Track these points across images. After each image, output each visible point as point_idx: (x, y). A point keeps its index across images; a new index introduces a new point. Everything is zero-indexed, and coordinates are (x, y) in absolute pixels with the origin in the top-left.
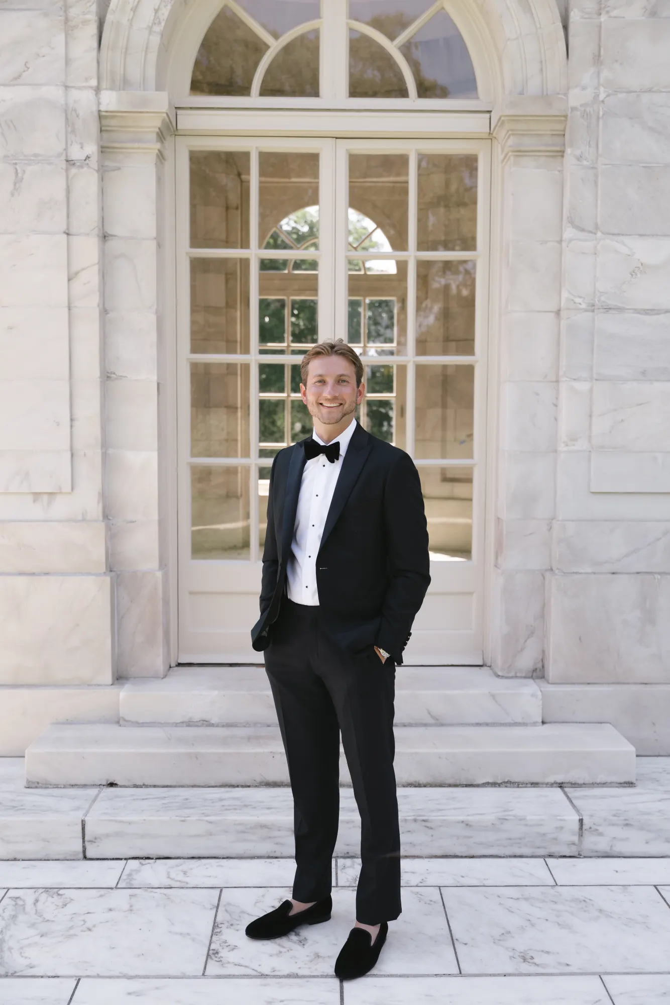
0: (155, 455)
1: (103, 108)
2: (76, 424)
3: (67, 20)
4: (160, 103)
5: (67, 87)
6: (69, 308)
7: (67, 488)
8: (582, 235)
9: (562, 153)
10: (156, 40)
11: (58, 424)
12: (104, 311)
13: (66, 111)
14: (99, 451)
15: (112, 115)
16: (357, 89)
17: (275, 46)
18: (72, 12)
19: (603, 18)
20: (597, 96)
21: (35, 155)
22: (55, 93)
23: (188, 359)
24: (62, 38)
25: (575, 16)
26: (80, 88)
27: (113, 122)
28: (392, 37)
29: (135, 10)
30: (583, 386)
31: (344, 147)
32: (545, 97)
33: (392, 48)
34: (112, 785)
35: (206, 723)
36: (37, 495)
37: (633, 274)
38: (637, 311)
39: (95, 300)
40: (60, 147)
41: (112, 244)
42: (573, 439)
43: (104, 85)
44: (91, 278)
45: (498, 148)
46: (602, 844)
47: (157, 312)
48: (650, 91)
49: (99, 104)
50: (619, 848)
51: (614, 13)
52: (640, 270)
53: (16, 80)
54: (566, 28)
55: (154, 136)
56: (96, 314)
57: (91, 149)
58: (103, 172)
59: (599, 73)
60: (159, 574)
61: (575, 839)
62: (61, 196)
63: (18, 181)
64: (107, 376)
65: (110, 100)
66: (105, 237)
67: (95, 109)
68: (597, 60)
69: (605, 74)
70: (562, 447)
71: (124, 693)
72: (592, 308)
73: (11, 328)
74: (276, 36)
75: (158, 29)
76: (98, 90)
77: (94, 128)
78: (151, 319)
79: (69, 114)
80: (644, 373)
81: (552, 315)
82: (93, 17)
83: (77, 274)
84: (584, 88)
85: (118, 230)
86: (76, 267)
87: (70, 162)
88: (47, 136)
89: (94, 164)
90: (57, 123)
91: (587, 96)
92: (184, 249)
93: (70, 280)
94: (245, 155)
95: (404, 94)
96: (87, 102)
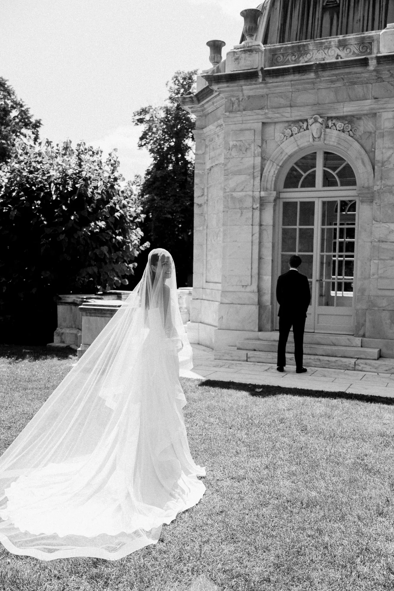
0: (270, 277)
1: (261, 196)
2: (253, 269)
3: (254, 176)
4: (274, 194)
5: (253, 191)
6: (252, 242)
7: (250, 284)
8: (377, 223)
9: (372, 202)
10: (274, 179)
11: (248, 269)
12: (260, 243)
14: (257, 276)
15: (263, 197)
16: (324, 185)
17: (304, 175)
18: (255, 174)
19: (383, 168)
20: (381, 187)
21: (246, 207)
22: (251, 193)
23: (281, 253)
24: (252, 180)
25: (376, 167)
26: (256, 192)
27: (263, 199)
28: (334, 171)
29: (269, 172)
30: (376, 261)
31: (321, 199)
32: (368, 188)
33: (334, 174)
34: (255, 350)
36: (243, 286)
38: (391, 242)
39: (258, 240)
40: (251, 205)
41: (262, 227)
42: (374, 275)
43: (262, 190)
44: (257, 235)
46: (360, 368)
50: (364, 369)
51: (385, 167)
52: (391, 232)
53: (242, 190)
54: (374, 169)
55: (273, 201)
56: (258, 244)
57: (258, 205)
58: (261, 210)
59: (382, 181)
60: (270, 306)
61: (354, 366)
62: (251, 216)
63: (242, 213)
64: (260, 258)
65: (263, 194)
66: (261, 225)
67: (259, 196)
68: (381, 179)
69: (383, 182)
70: (371, 277)
71: (260, 333)
72: (379, 241)
74: (305, 173)
75: (274, 176)
76: (260, 192)
77: (259, 201)
78: (271, 244)
79: (253, 197)
80: (392, 258)
81: (370, 243)
82: (259, 175)
84: (378, 186)
85: (264, 223)
86: (253, 233)
87: (253, 209)
88: (248, 203)
89: (258, 209)
90: (251, 200)
91: (379, 187)
92: (280, 227)
93: (252, 236)
94: (297, 202)
95: (337, 185)
96: (257, 194)
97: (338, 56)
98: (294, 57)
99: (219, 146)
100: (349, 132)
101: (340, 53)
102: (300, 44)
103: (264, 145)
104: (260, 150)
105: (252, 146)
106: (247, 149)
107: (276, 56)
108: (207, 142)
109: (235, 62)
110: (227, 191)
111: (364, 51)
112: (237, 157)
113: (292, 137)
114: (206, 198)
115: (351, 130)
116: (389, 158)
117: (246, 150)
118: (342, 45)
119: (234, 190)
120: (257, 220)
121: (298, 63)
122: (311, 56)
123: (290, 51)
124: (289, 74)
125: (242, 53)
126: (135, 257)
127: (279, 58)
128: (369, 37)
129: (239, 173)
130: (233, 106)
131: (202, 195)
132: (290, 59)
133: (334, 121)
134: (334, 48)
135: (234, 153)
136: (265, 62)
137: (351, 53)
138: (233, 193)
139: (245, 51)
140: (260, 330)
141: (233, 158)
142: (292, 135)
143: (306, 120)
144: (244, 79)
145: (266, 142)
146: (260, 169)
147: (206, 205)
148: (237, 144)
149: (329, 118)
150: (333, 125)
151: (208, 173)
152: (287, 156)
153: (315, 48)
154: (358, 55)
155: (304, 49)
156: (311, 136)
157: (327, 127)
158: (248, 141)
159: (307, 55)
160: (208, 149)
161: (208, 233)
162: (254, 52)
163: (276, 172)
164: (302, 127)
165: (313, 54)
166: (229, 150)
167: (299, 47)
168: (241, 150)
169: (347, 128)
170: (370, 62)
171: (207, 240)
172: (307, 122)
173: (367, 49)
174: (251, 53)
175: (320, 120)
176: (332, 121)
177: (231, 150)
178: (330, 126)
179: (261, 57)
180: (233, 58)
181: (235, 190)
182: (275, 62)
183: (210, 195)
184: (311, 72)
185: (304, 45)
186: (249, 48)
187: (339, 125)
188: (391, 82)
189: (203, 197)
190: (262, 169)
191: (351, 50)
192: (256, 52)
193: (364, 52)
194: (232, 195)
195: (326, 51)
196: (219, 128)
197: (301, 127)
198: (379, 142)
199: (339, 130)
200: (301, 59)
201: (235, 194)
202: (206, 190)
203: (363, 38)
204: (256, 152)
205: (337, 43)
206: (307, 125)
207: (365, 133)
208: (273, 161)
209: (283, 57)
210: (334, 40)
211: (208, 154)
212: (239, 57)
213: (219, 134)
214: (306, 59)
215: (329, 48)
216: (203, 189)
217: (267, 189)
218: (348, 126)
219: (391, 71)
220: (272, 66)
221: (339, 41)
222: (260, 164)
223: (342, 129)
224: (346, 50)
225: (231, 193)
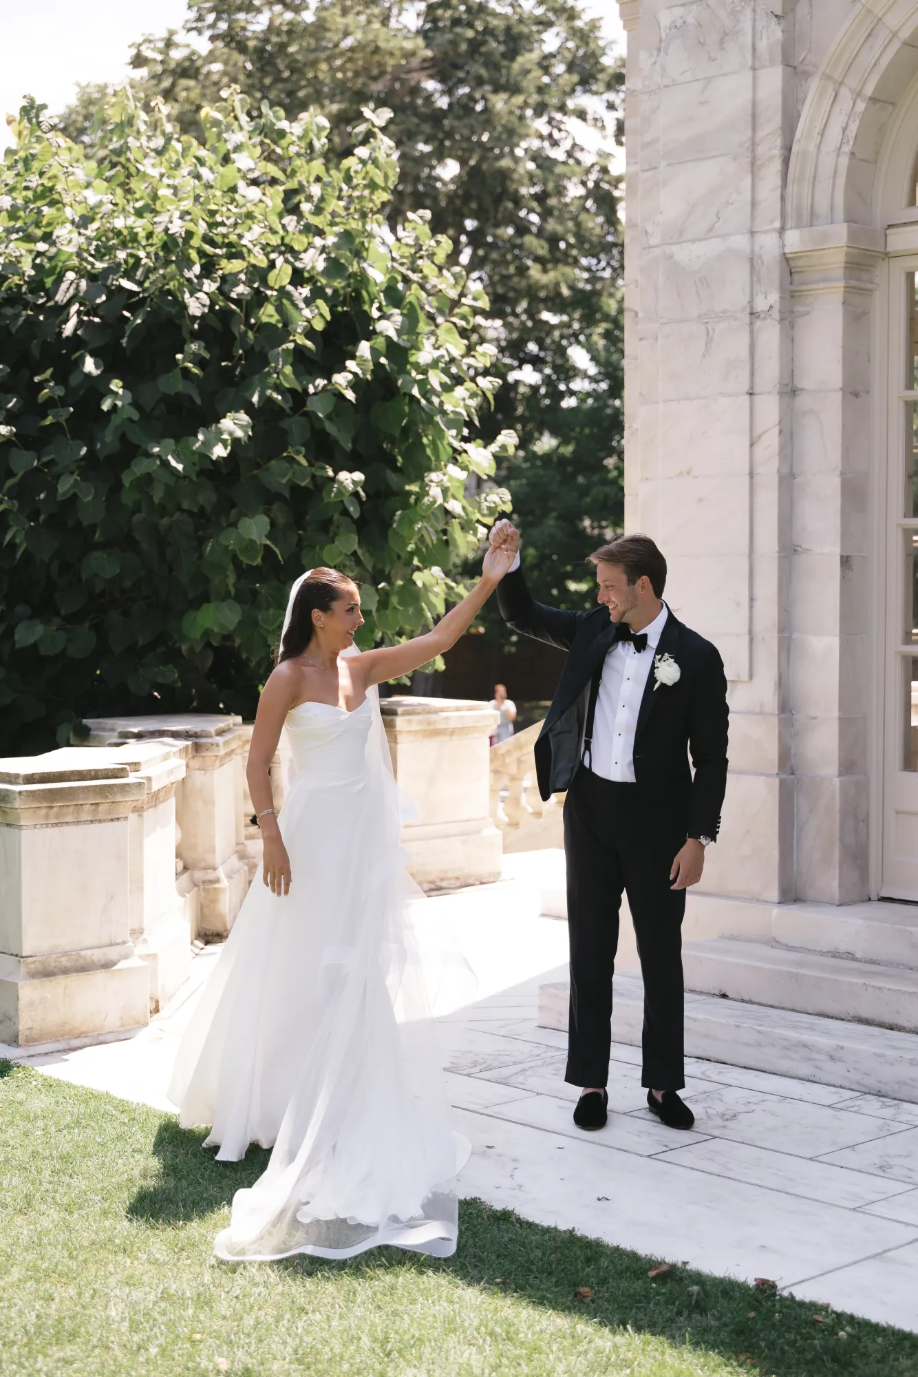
0: (838, 641)
1: (787, 250)
2: (757, 604)
3: (754, 160)
4: (840, 233)
5: (752, 233)
6: (751, 475)
7: (745, 676)
10: (843, 162)
11: (738, 605)
12: (790, 476)
13: (751, 260)
14: (777, 636)
15: (798, 256)
18: (760, 150)
21: (724, 312)
22: (742, 242)
23: (898, 525)
24: (748, 181)
26: (765, 232)
27: (800, 263)
29: (821, 132)
34: (724, 996)
35: (851, 956)
39: (777, 465)
40: (744, 300)
41: (803, 401)
43: (789, 225)
44: (771, 442)
47: (842, 474)
49: (783, 246)
53: (709, 234)
55: (840, 273)
56: (775, 482)
57: (774, 298)
58: (787, 320)
60: (834, 782)
62: (744, 352)
63: (709, 340)
64: (794, 550)
65: (794, 240)
66: (789, 392)
67: (777, 252)
73: (700, 500)
75: (847, 149)
76: (782, 230)
77: (775, 275)
78: (837, 481)
79: (753, 263)
82: (777, 152)
83: (759, 437)
85: (804, 383)
86: (758, 431)
87: (754, 315)
88: (734, 289)
89: (777, 315)
90: (740, 274)
92: (897, 394)
93: (752, 445)
96: (768, 244)
103: (799, 9)
104: (778, 32)
105: (747, 19)
106: (726, 34)
110: (651, 242)
112: (689, 76)
117: (722, 42)
119: (677, 235)
120: (770, 370)
129: (697, 150)
135: (676, 61)
138: (675, 249)
140: (791, 894)
146: (779, 121)
148: (690, 20)
152: (894, 47)
163: (854, 129)
166: (659, 50)
168: (702, 44)
177: (667, 51)
181: (681, 233)
190: (791, 125)
194: (671, 256)
201: (681, 254)
204: (762, 45)
208: (837, 76)
217: (812, 213)
222: (777, 100)
225: (668, 249)
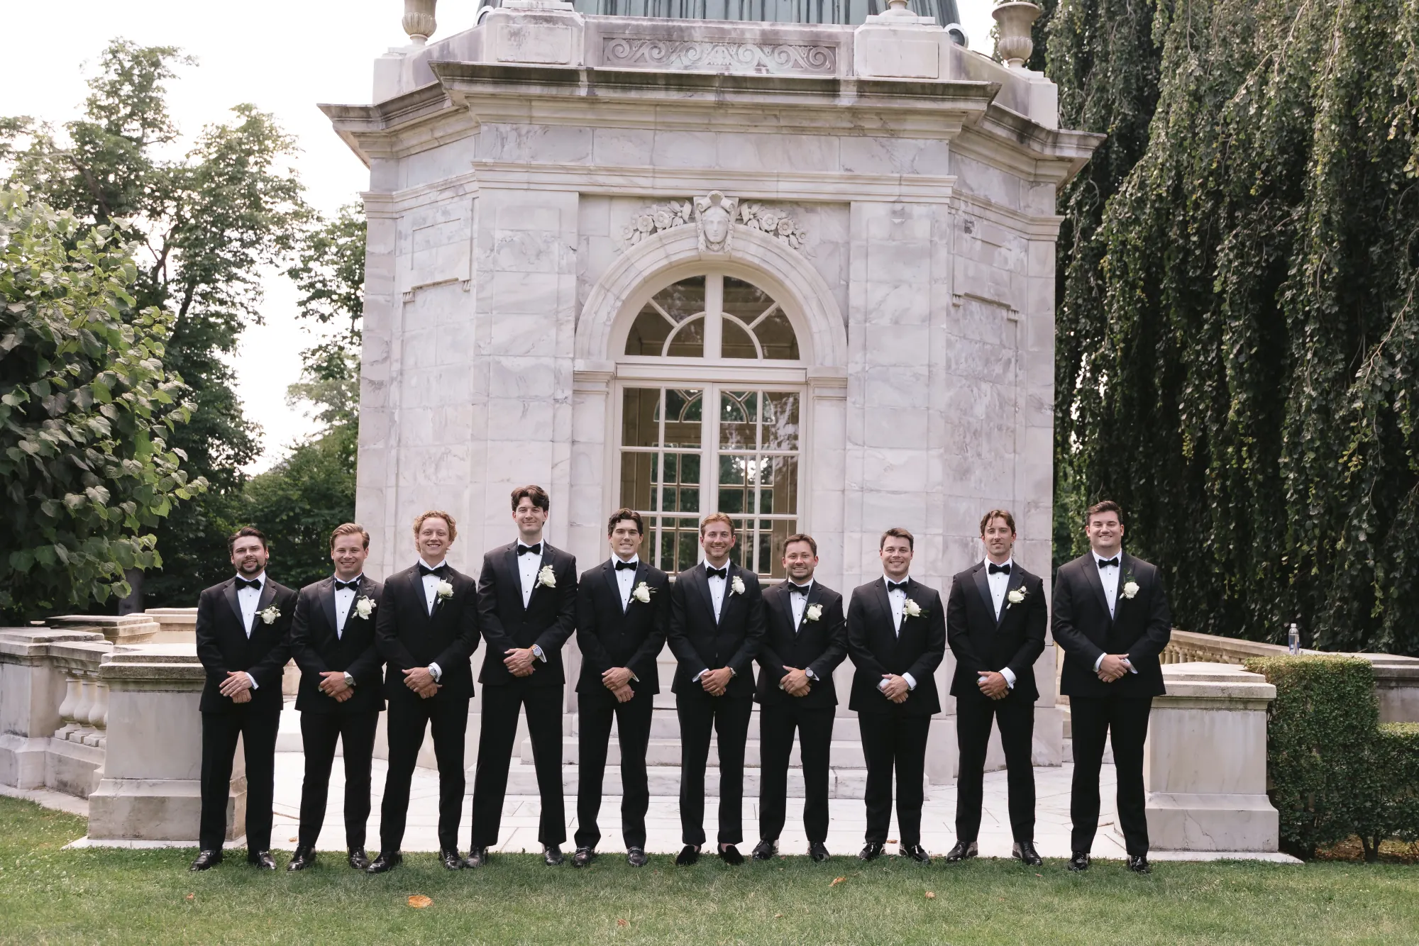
1: (576, 369)
3: (557, 320)
4: (610, 366)
5: (556, 358)
6: (552, 484)
8: (856, 447)
9: (845, 399)
10: (608, 329)
12: (571, 486)
13: (555, 372)
15: (581, 372)
16: (726, 353)
17: (678, 326)
18: (560, 316)
19: (868, 324)
20: (864, 368)
21: (536, 396)
22: (548, 361)
24: (554, 330)
25: (852, 321)
26: (564, 358)
27: (581, 377)
28: (748, 322)
29: (596, 313)
30: (857, 536)
31: (718, 388)
32: (835, 367)
33: (749, 329)
37: (885, 470)
38: (888, 492)
39: (567, 480)
40: (551, 392)
41: (576, 446)
42: (851, 567)
43: (577, 355)
44: (565, 467)
45: (811, 391)
46: (848, 791)
47: (602, 486)
48: (895, 365)
49: (574, 367)
51: (873, 322)
52: (889, 468)
53: (526, 354)
54: (847, 326)
55: (604, 385)
56: (567, 487)
57: (569, 393)
58: (574, 405)
59: (865, 354)
62: (550, 420)
63: (525, 410)
64: (572, 525)
65: (581, 365)
66: (573, 442)
67: (572, 370)
68: (865, 348)
69: (868, 356)
70: (845, 573)
72: (862, 489)
74: (678, 320)
75: (609, 323)
76: (573, 359)
77: (570, 381)
78: (599, 490)
79: (557, 375)
81: (840, 493)
82: (572, 318)
83: (557, 464)
84: (857, 363)
85: (581, 438)
86: (556, 461)
87: (556, 400)
88: (544, 386)
89: (569, 401)
90: (549, 378)
91: (859, 368)
92: (618, 448)
93: (553, 468)
94: (657, 391)
95: (755, 356)
96: (567, 366)
97: (759, 65)
98: (656, 51)
99: (449, 238)
100: (788, 236)
101: (766, 60)
102: (670, 23)
103: (582, 249)
104: (573, 257)
105: (555, 247)
106: (541, 252)
107: (613, 43)
108: (405, 225)
109: (510, 40)
110: (483, 352)
111: (818, 63)
112: (514, 269)
113: (655, 235)
114: (396, 366)
115: (793, 234)
116: (880, 303)
117: (538, 255)
118: (770, 42)
119: (506, 352)
120: (566, 431)
121: (668, 65)
122: (697, 57)
123: (648, 38)
124: (654, 89)
125: (530, 22)
126: (162, 518)
127: (620, 49)
128: (830, 36)
129: (519, 308)
130: (503, 146)
131: (385, 359)
132: (647, 55)
133: (755, 208)
134: (750, 46)
135: (505, 259)
136: (586, 52)
137: (791, 64)
138: (503, 359)
139: (536, 19)
141: (504, 270)
142: (655, 230)
143: (690, 200)
144: (541, 84)
145: (587, 240)
146: (573, 303)
147: (395, 384)
148: (515, 239)
149: (742, 201)
150: (752, 217)
151: (405, 303)
152: (639, 279)
153: (707, 40)
154: (806, 71)
155: (682, 37)
156: (702, 238)
157: (740, 220)
158: (545, 234)
159: (687, 51)
160: (406, 244)
161: (402, 458)
162: (560, 25)
163: (614, 314)
164: (679, 214)
165: (702, 51)
166: (492, 250)
167: (669, 31)
168: (525, 254)
169: (785, 227)
170: (842, 88)
171: (397, 475)
172: (692, 203)
173: (825, 61)
174: (551, 25)
175: (726, 203)
176: (750, 208)
177: (499, 252)
178: (745, 219)
179: (579, 40)
180: (506, 31)
181: (507, 350)
182: (611, 57)
183: (410, 361)
184: (708, 91)
185: (681, 29)
186: (548, 14)
187: (769, 217)
188: (881, 139)
189: (388, 362)
190: (580, 306)
191: (788, 55)
192: (564, 24)
193: (817, 66)
194: (499, 363)
195: (733, 49)
196: (448, 194)
197: (676, 214)
198: (857, 266)
199: (766, 231)
200: (674, 57)
201: (507, 362)
202: (396, 347)
203: (817, 35)
204: (564, 262)
205: (758, 37)
206: (692, 212)
207: (823, 242)
208: (607, 287)
209: (631, 48)
210: (754, 29)
211: (409, 256)
212: (520, 30)
213: (449, 207)
214: (686, 62)
215: (739, 43)
216: (388, 344)
217: (589, 353)
218: (787, 224)
219: (883, 117)
220: (602, 65)
221: (763, 33)
222: (573, 293)
223: (773, 227)
224: (779, 54)
225: (497, 358)
